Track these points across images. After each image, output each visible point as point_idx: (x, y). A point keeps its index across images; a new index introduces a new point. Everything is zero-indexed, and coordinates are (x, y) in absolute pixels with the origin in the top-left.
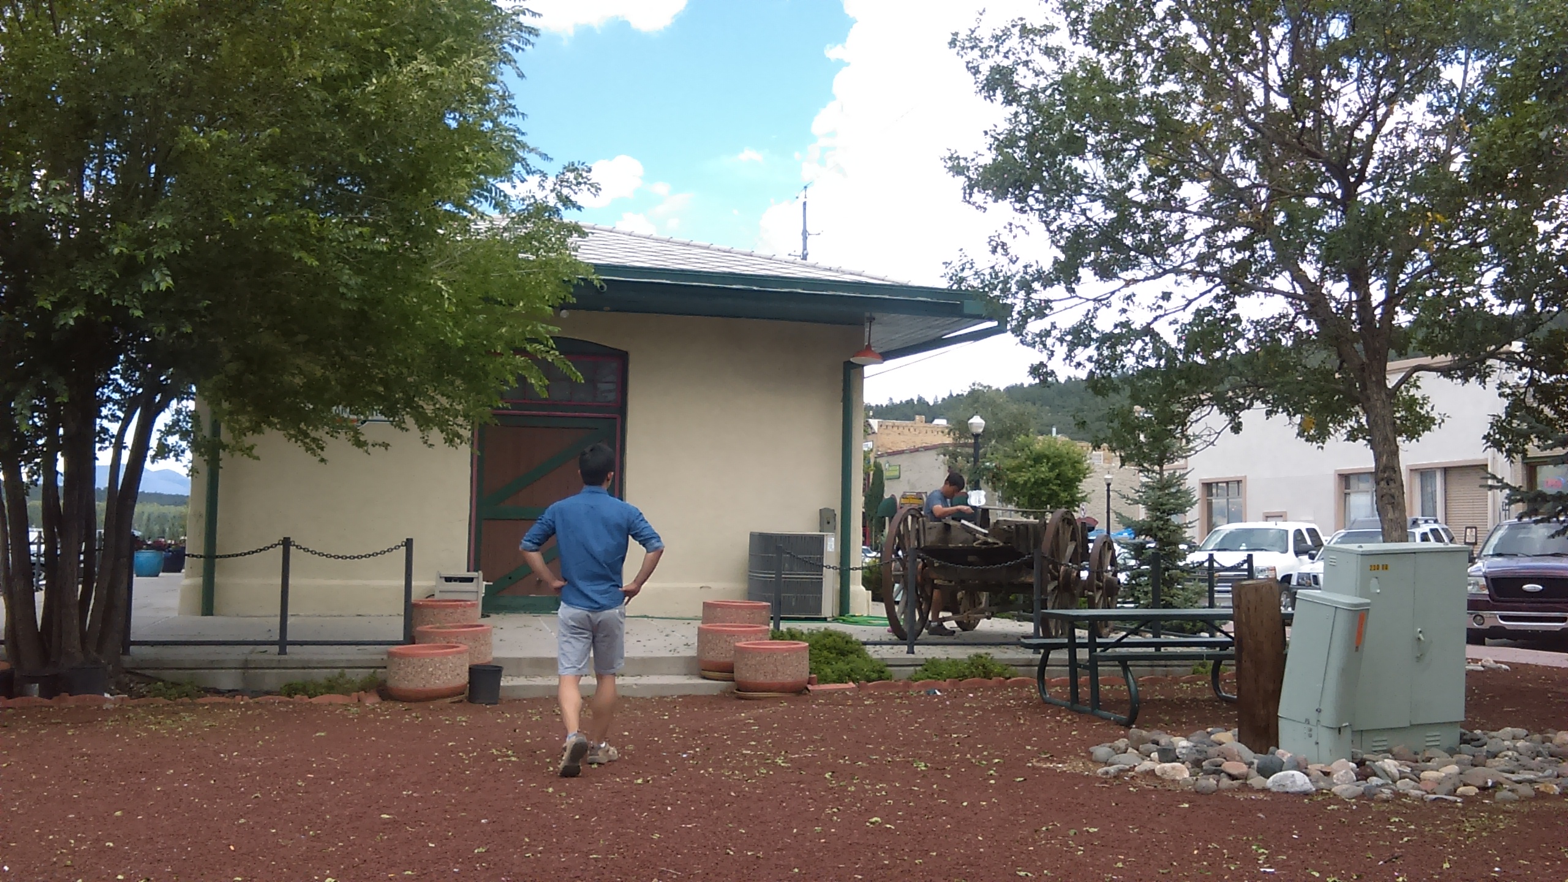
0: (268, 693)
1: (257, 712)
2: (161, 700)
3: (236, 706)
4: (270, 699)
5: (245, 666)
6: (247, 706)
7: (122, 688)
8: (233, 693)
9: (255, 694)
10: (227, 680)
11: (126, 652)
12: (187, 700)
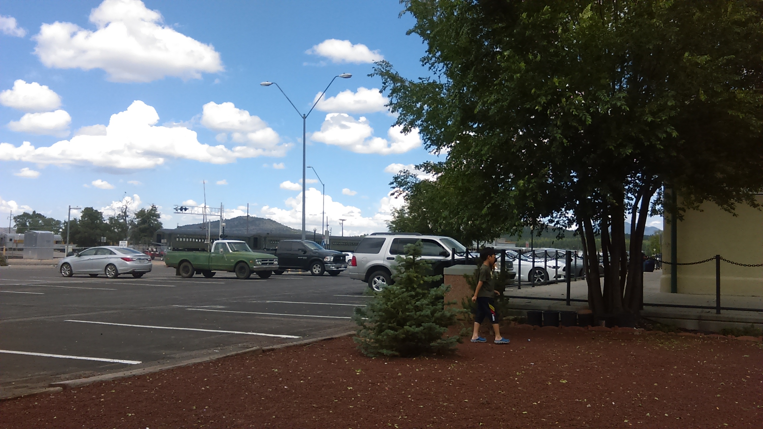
0: (713, 333)
1: (709, 342)
2: (661, 333)
3: (698, 338)
4: (715, 336)
5: (700, 319)
6: (703, 338)
7: (641, 326)
8: (695, 331)
9: (707, 333)
10: (691, 325)
11: (642, 309)
12: (673, 333)
